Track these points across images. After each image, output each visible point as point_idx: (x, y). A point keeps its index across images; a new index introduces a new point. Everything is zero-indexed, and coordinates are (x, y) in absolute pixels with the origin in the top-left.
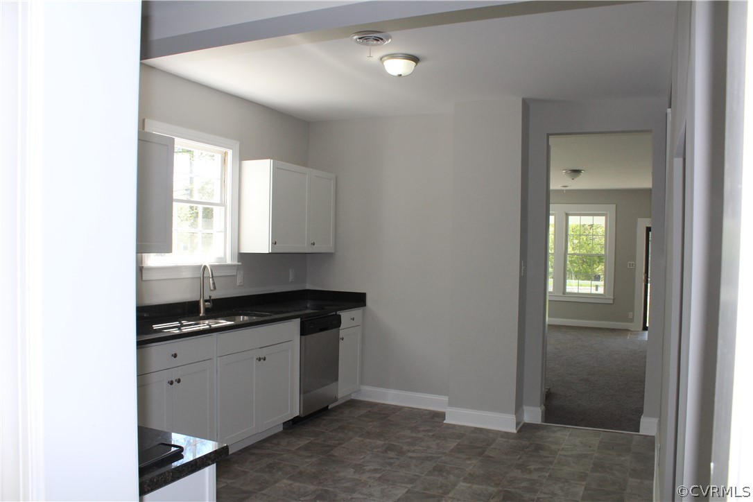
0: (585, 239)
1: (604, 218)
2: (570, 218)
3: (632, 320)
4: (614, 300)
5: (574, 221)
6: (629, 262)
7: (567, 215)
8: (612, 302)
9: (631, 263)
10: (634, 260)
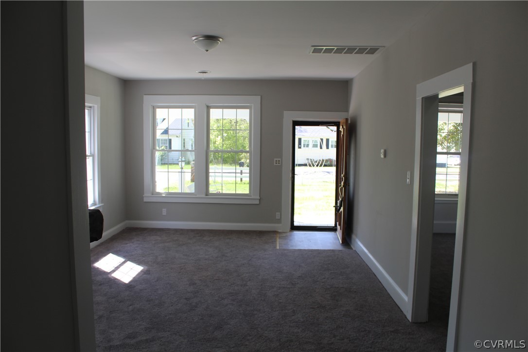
0: (232, 133)
1: (248, 111)
2: (211, 110)
3: (279, 221)
4: (260, 200)
5: (215, 114)
6: (275, 159)
7: (208, 108)
8: (257, 202)
9: (278, 159)
10: (281, 157)
